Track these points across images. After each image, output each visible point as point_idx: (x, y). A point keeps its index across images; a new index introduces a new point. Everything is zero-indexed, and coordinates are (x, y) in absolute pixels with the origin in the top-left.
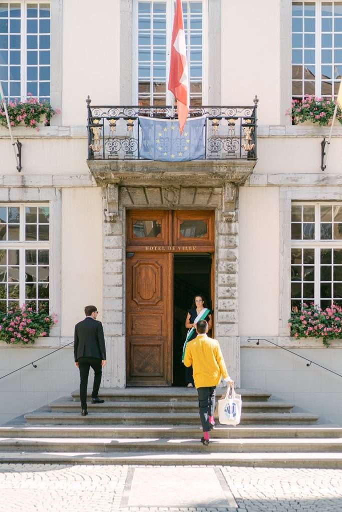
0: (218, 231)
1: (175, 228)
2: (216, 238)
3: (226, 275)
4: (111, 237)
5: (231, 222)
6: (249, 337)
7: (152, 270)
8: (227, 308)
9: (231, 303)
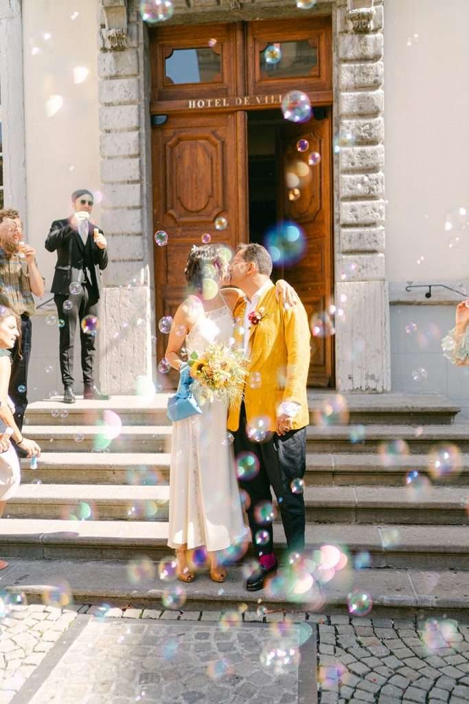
0: (337, 55)
1: (250, 60)
2: (335, 69)
3: (358, 149)
4: (114, 82)
5: (366, 31)
6: (410, 283)
7: (205, 150)
8: (361, 219)
9: (369, 210)
